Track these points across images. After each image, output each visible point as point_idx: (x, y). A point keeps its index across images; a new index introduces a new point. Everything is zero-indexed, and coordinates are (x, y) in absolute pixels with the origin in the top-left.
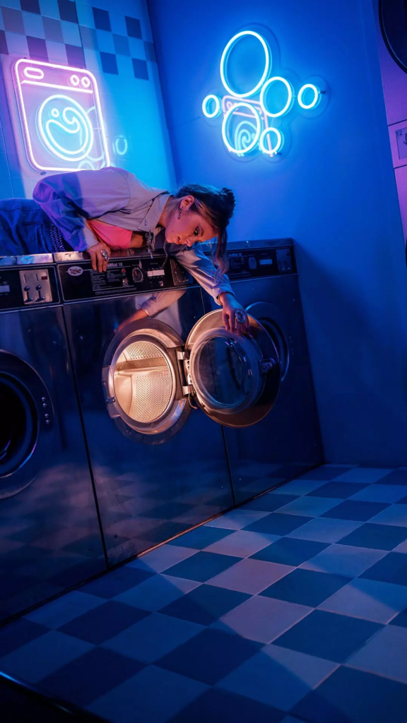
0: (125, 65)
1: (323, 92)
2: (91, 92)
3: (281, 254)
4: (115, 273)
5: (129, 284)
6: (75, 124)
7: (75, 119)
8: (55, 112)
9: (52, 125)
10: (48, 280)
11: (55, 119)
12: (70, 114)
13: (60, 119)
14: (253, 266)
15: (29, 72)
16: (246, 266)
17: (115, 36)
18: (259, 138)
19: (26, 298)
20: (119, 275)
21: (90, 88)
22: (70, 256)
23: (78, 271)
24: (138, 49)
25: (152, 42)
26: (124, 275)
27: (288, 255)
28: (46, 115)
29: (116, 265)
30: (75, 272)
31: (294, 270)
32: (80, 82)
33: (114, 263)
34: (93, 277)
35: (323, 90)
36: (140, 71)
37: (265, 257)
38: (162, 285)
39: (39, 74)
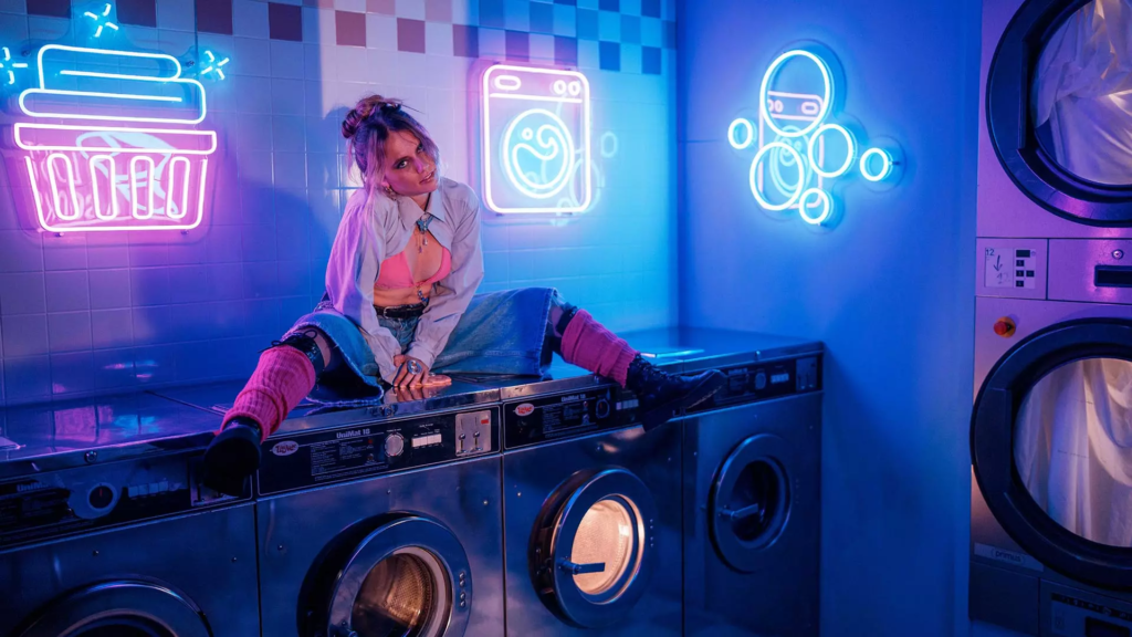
0: (631, 58)
1: (895, 163)
2: (579, 101)
3: (803, 367)
4: (574, 408)
5: (591, 420)
6: (552, 147)
7: (552, 141)
8: (527, 133)
9: (522, 152)
10: (489, 424)
11: (528, 142)
12: (546, 135)
13: (532, 143)
14: (760, 384)
15: (503, 82)
16: (750, 386)
17: (625, 19)
18: (800, 196)
19: (458, 450)
20: (578, 411)
21: (579, 96)
22: (521, 390)
23: (528, 410)
24: (653, 32)
25: (674, 20)
26: (585, 409)
27: (813, 365)
28: (516, 139)
29: (577, 397)
30: (524, 410)
31: (819, 385)
32: (567, 91)
33: (575, 395)
34: (546, 416)
35: (897, 160)
36: (651, 63)
37: (780, 372)
38: (633, 419)
39: (513, 83)
